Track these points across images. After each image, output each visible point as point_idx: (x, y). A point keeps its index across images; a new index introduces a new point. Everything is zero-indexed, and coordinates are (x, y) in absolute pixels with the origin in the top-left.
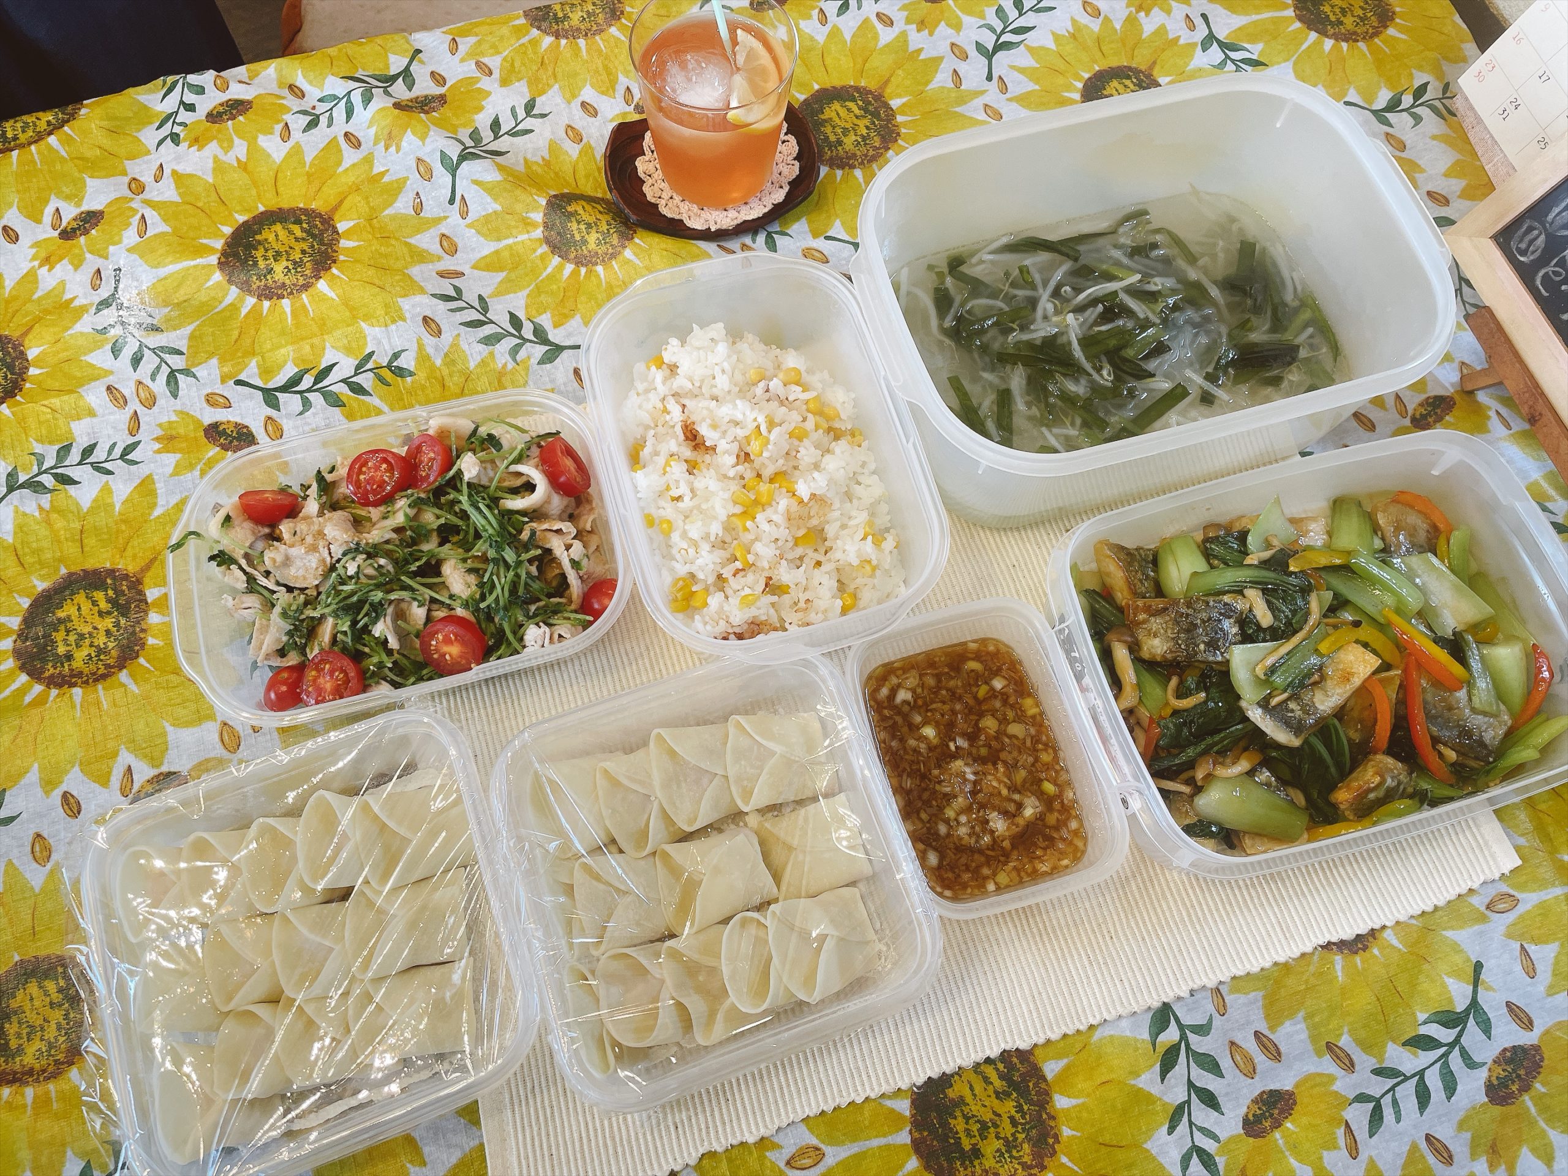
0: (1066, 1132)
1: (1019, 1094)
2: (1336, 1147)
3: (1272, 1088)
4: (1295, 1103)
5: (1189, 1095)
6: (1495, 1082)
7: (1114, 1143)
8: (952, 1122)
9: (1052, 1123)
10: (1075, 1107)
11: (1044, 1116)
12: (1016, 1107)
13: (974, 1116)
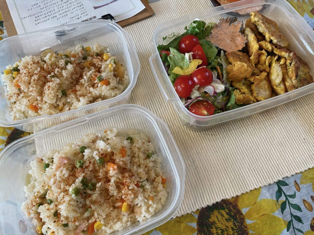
0: (250, 232)
1: (234, 220)
5: (292, 218)
8: (212, 230)
9: (246, 229)
10: (253, 223)
11: (243, 227)
12: (233, 224)
13: (219, 228)
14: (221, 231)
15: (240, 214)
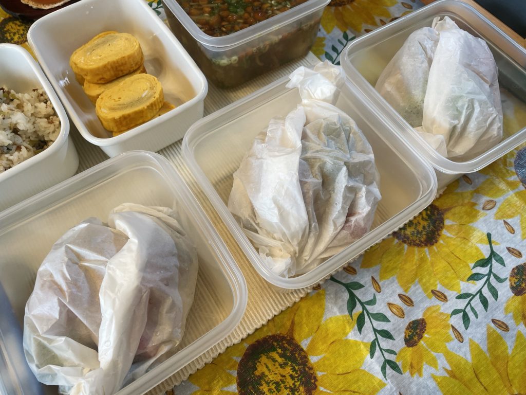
0: (319, 374)
1: (292, 362)
2: (452, 340)
3: (413, 319)
4: (426, 324)
5: (376, 336)
6: (515, 285)
7: (345, 372)
8: (261, 388)
9: (312, 372)
10: (320, 360)
11: (307, 369)
12: (292, 369)
13: (271, 381)
14: (275, 385)
15: (300, 351)
